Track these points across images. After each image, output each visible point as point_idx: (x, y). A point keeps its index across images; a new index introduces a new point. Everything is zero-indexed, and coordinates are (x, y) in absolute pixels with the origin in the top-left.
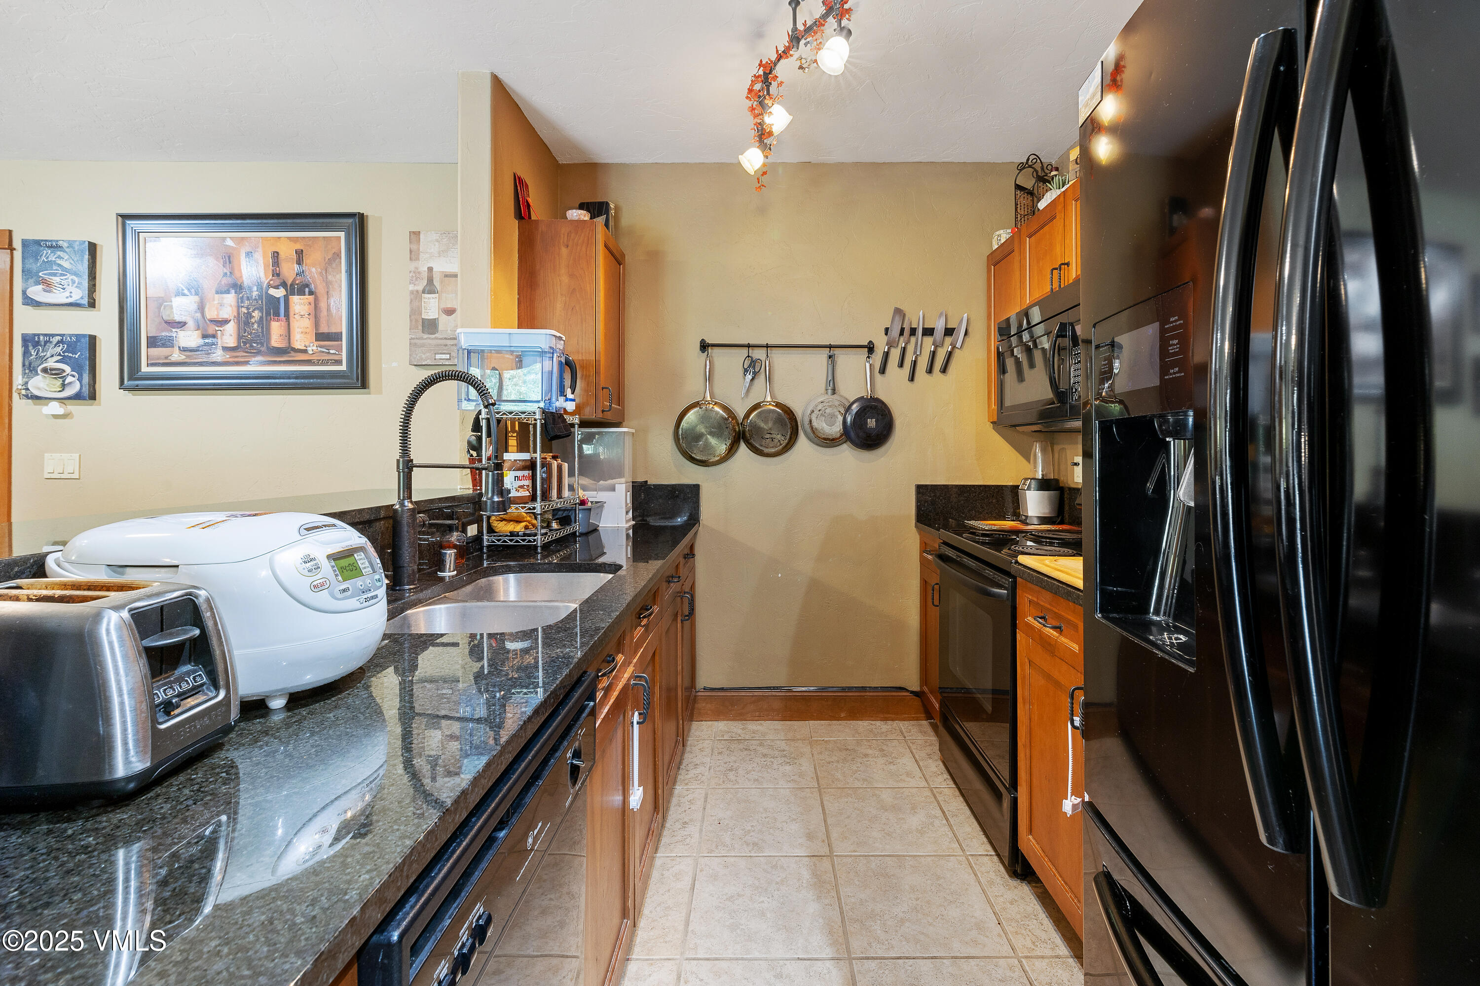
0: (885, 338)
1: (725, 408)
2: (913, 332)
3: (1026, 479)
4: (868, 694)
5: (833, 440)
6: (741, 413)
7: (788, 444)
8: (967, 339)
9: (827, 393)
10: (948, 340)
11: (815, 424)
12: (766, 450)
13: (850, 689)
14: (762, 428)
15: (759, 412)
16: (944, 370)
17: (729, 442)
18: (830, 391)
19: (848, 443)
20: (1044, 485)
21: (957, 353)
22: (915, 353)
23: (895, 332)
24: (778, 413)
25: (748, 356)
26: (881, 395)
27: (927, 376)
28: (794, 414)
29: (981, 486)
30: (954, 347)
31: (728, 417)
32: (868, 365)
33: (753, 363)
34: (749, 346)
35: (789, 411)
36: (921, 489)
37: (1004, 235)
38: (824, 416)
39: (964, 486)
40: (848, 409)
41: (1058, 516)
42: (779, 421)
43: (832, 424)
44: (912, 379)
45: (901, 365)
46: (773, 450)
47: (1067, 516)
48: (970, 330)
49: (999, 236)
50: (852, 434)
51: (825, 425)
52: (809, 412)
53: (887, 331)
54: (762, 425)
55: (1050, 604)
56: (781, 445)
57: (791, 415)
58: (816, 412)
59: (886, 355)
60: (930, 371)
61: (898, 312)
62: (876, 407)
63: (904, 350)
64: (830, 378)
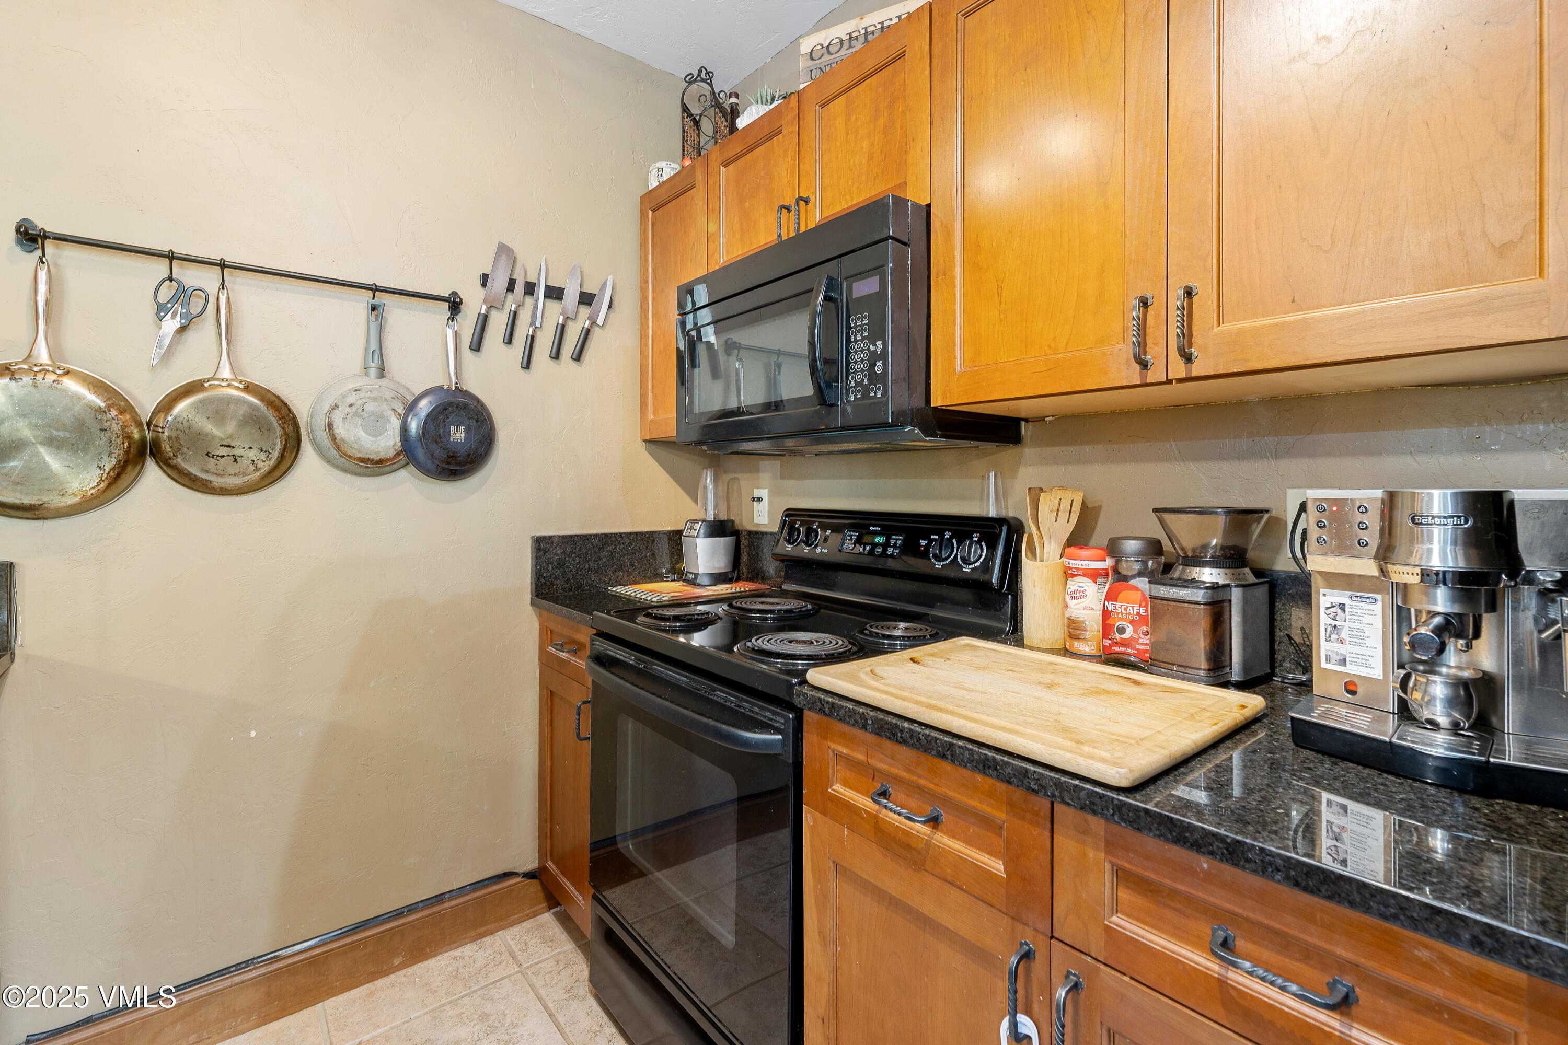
0: (481, 292)
1: (98, 386)
2: (530, 289)
3: (694, 521)
4: (446, 905)
5: (380, 461)
6: (146, 405)
7: (275, 468)
8: (612, 315)
9: (366, 374)
10: (585, 311)
11: (341, 430)
12: (218, 482)
13: (411, 908)
14: (207, 435)
15: (202, 401)
16: (578, 357)
17: (109, 463)
18: (373, 372)
19: (411, 468)
20: (718, 528)
21: (596, 333)
22: (533, 323)
23: (499, 283)
24: (251, 405)
25: (171, 279)
26: (474, 385)
27: (552, 363)
28: (290, 410)
29: (631, 534)
30: (594, 323)
31: (109, 407)
32: (450, 333)
33: (183, 295)
34: (171, 257)
35: (277, 403)
36: (541, 545)
37: (669, 169)
38: (360, 416)
39: (606, 535)
40: (411, 407)
41: (733, 570)
42: (253, 421)
43: (377, 433)
44: (527, 365)
45: (509, 340)
46: (237, 481)
47: (745, 570)
48: (615, 302)
49: (661, 169)
50: (420, 453)
51: (362, 434)
52: (327, 407)
53: (485, 279)
54: (209, 427)
55: (908, 770)
56: (257, 469)
57: (284, 411)
58: (343, 408)
59: (484, 321)
60: (556, 356)
61: (503, 249)
62: (465, 407)
63: (515, 316)
64: (374, 346)
